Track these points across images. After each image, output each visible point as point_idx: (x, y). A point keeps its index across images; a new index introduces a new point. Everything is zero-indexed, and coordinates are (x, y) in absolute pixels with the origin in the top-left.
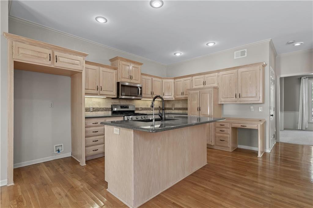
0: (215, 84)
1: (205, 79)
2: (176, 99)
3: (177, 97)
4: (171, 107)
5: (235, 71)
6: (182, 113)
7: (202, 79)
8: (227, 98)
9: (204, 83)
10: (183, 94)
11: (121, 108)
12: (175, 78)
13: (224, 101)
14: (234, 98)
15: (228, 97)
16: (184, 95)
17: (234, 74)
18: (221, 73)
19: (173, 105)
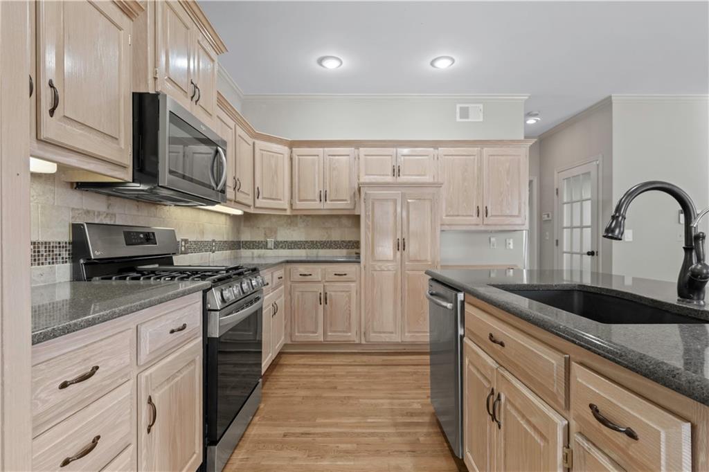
0: (427, 177)
1: (399, 160)
2: (295, 213)
3: (299, 205)
4: (263, 239)
5: (476, 150)
6: (304, 259)
7: (390, 157)
8: (458, 216)
9: (396, 171)
10: (323, 197)
11: (128, 244)
12: (292, 144)
13: (448, 225)
14: (472, 216)
15: (460, 214)
16: (328, 202)
17: (472, 157)
18: (442, 150)
19: (273, 231)
